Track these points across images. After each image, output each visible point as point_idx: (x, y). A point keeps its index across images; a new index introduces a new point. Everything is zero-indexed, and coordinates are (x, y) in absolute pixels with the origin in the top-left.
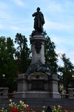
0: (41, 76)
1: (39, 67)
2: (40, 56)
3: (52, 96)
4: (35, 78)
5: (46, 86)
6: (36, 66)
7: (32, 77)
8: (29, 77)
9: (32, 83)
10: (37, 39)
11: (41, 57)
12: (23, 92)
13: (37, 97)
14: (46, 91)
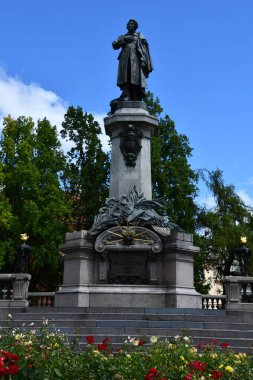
0: (139, 237)
1: (132, 208)
2: (135, 176)
3: (175, 300)
4: (118, 245)
5: (154, 270)
6: (124, 205)
7: (109, 240)
8: (99, 240)
9: (110, 260)
10: (127, 119)
11: (140, 177)
12: (81, 289)
13: (126, 303)
14: (156, 284)
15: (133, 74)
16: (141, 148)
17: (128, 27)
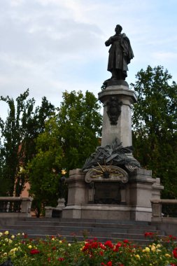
0: (114, 173)
1: (110, 153)
2: (117, 131)
3: (135, 215)
4: (100, 178)
5: (124, 195)
6: (106, 151)
7: (95, 175)
8: (88, 175)
9: (95, 188)
10: (111, 93)
11: (120, 132)
12: (75, 207)
13: (104, 217)
14: (125, 204)
15: (118, 62)
16: (120, 112)
17: (116, 30)
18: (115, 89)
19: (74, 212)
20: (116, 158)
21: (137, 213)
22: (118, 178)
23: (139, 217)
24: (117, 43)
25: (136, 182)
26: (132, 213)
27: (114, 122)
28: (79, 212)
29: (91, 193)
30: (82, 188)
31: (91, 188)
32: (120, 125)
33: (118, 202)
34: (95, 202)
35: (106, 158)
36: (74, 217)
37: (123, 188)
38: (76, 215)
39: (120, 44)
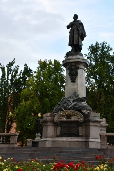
0: (74, 115)
1: (71, 102)
2: (75, 87)
3: (89, 144)
4: (65, 119)
6: (68, 100)
7: (61, 117)
8: (56, 117)
9: (61, 126)
10: (71, 61)
11: (78, 87)
12: (48, 139)
13: (67, 146)
14: (82, 137)
15: (75, 40)
16: (78, 73)
17: (74, 18)
18: (74, 58)
19: (47, 143)
20: (75, 105)
21: (90, 143)
22: (77, 119)
23: (92, 146)
24: (75, 27)
25: (89, 121)
26: (87, 143)
27: (73, 80)
28: (50, 143)
29: (59, 129)
30: (52, 126)
31: (58, 126)
32: (77, 82)
33: (77, 136)
34: (62, 135)
35: (68, 105)
36: (47, 146)
37: (81, 126)
38: (48, 145)
39: (77, 27)
